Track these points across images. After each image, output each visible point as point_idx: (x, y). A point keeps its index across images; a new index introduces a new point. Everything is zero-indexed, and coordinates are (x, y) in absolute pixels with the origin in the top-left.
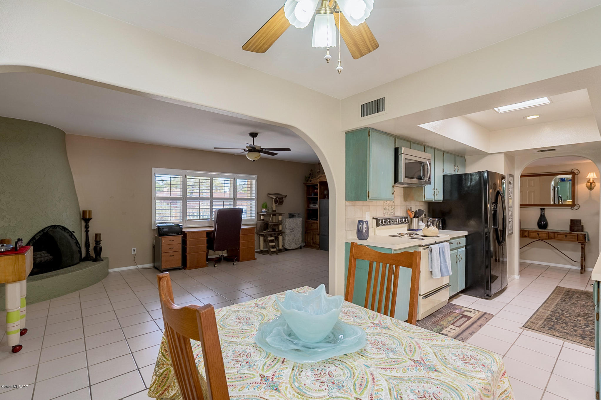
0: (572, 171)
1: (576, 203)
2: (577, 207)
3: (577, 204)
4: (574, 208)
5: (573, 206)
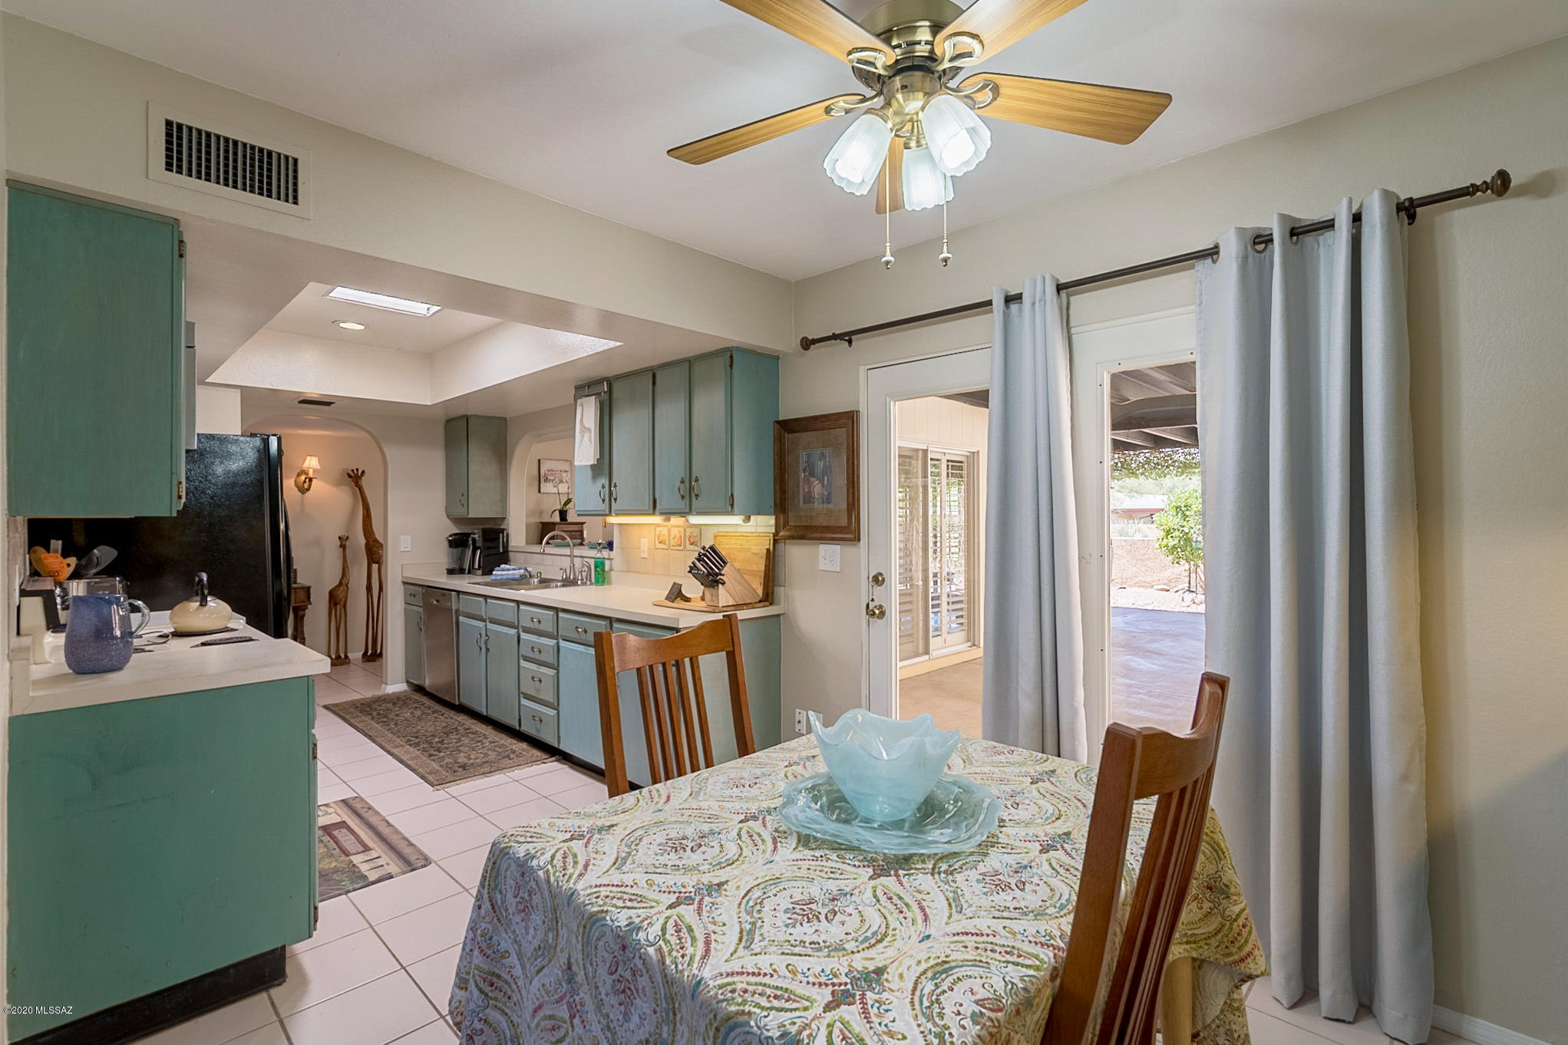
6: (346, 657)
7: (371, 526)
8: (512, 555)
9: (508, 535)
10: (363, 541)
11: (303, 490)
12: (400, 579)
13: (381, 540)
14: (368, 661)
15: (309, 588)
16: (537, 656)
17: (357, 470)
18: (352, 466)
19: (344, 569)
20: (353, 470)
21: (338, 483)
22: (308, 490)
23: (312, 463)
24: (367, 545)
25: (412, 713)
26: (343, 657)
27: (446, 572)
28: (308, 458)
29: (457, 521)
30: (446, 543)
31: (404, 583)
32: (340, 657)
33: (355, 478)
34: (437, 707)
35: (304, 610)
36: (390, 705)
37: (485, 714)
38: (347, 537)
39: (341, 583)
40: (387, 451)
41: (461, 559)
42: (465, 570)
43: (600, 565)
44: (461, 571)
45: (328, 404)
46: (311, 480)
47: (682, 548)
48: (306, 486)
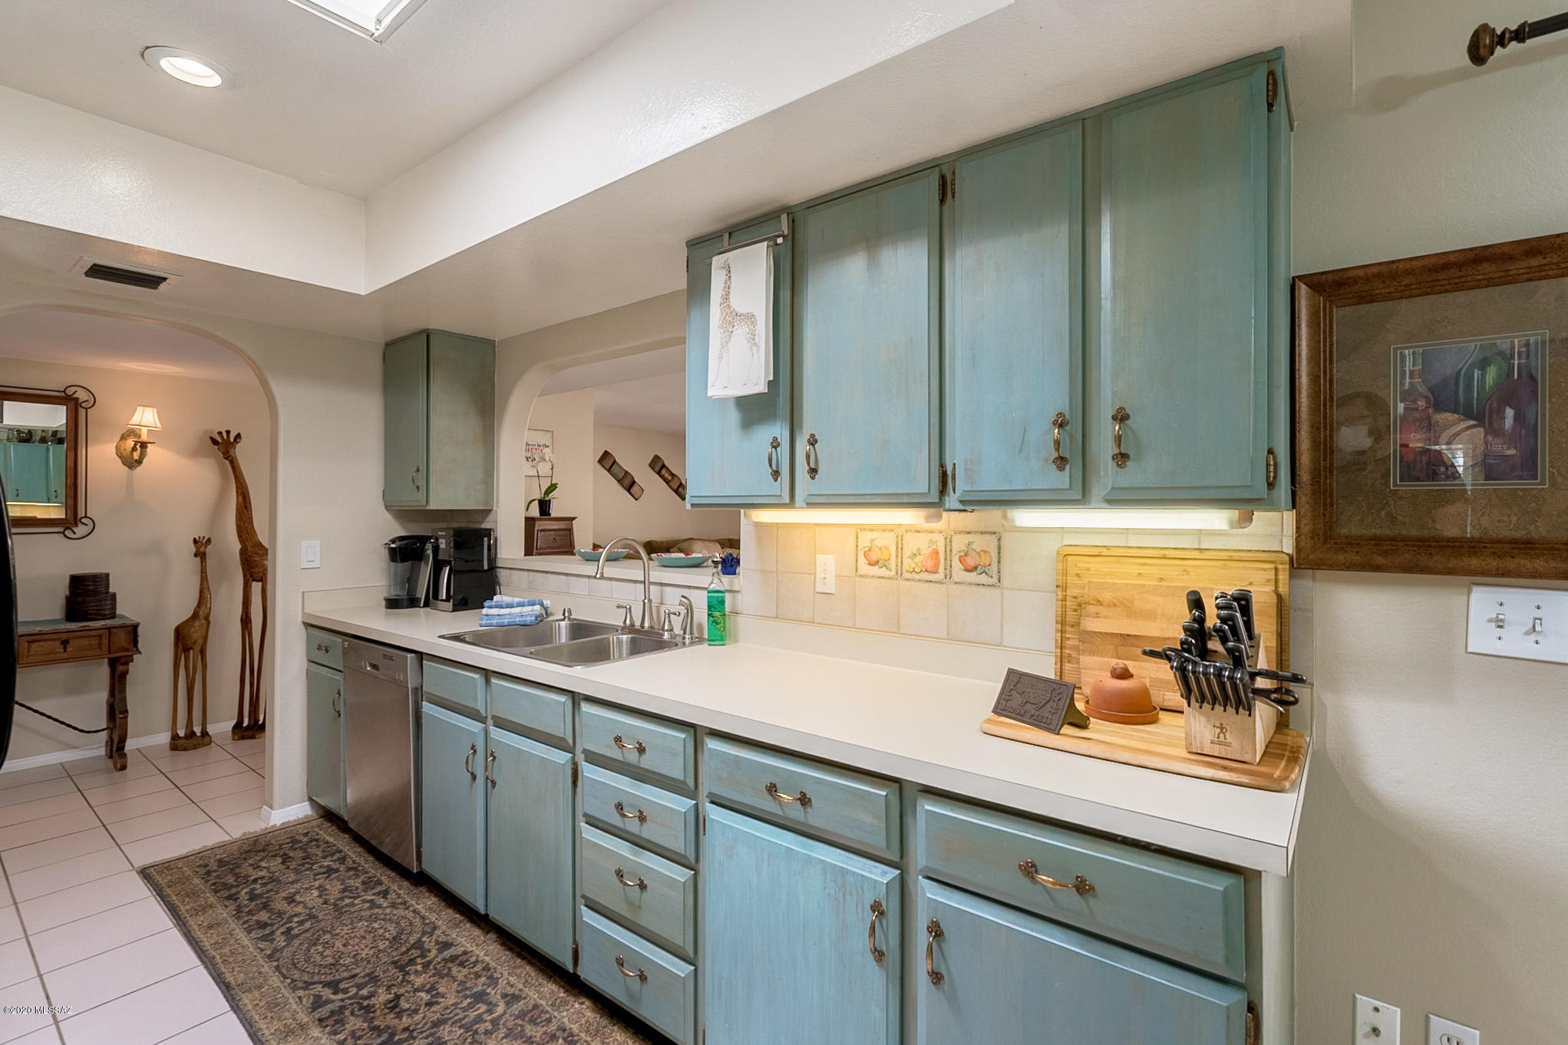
0: (70, 392)
1: (81, 513)
2: (88, 527)
3: (86, 517)
4: (74, 533)
5: (71, 522)
6: (205, 733)
7: (251, 522)
8: (502, 575)
9: (496, 539)
10: (236, 546)
11: (131, 463)
12: (300, 619)
13: (265, 544)
14: (243, 738)
15: (135, 627)
16: (633, 826)
17: (228, 432)
18: (218, 425)
19: (201, 592)
20: (220, 433)
21: (195, 453)
22: (139, 462)
23: (146, 418)
24: (243, 552)
25: (321, 889)
26: (199, 734)
27: (384, 603)
28: (140, 409)
29: (402, 514)
30: (385, 554)
31: (307, 625)
32: (193, 734)
33: (224, 446)
34: (373, 868)
35: (127, 664)
36: (275, 864)
37: (483, 912)
38: (209, 540)
39: (195, 615)
40: (277, 388)
41: (411, 581)
42: (419, 600)
43: (716, 605)
44: (412, 602)
45: (153, 281)
46: (144, 445)
47: (940, 576)
48: (136, 455)
